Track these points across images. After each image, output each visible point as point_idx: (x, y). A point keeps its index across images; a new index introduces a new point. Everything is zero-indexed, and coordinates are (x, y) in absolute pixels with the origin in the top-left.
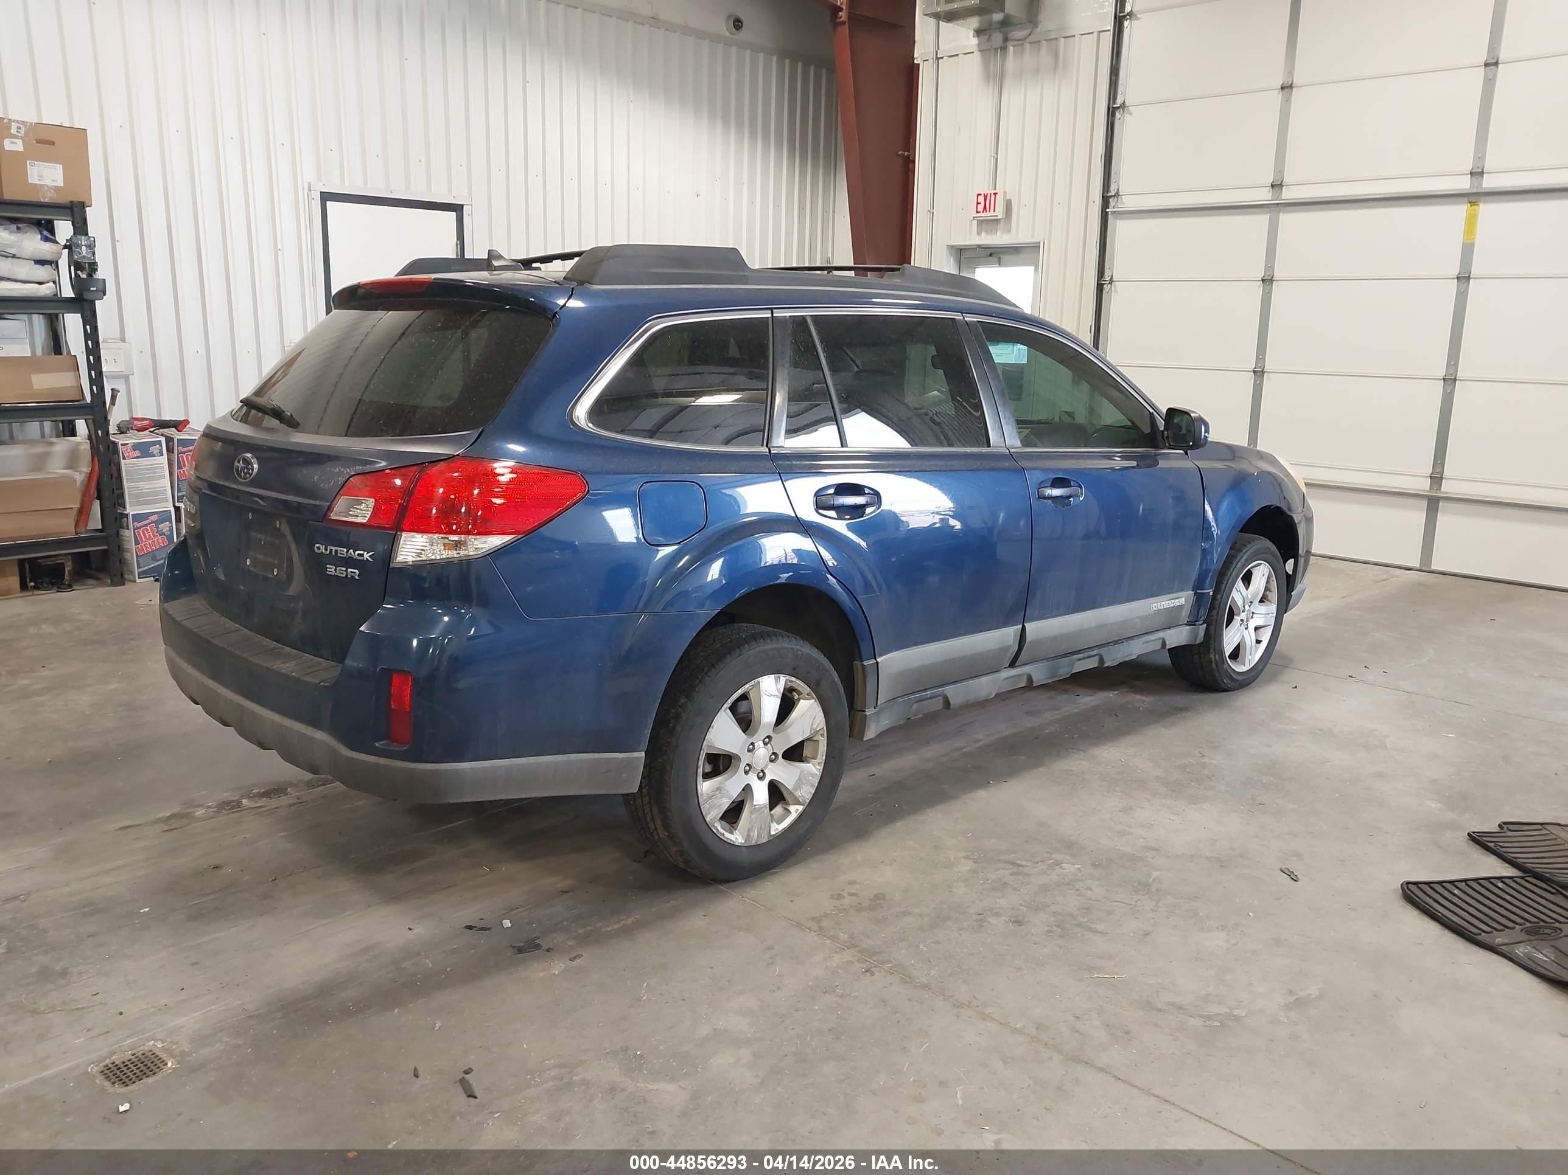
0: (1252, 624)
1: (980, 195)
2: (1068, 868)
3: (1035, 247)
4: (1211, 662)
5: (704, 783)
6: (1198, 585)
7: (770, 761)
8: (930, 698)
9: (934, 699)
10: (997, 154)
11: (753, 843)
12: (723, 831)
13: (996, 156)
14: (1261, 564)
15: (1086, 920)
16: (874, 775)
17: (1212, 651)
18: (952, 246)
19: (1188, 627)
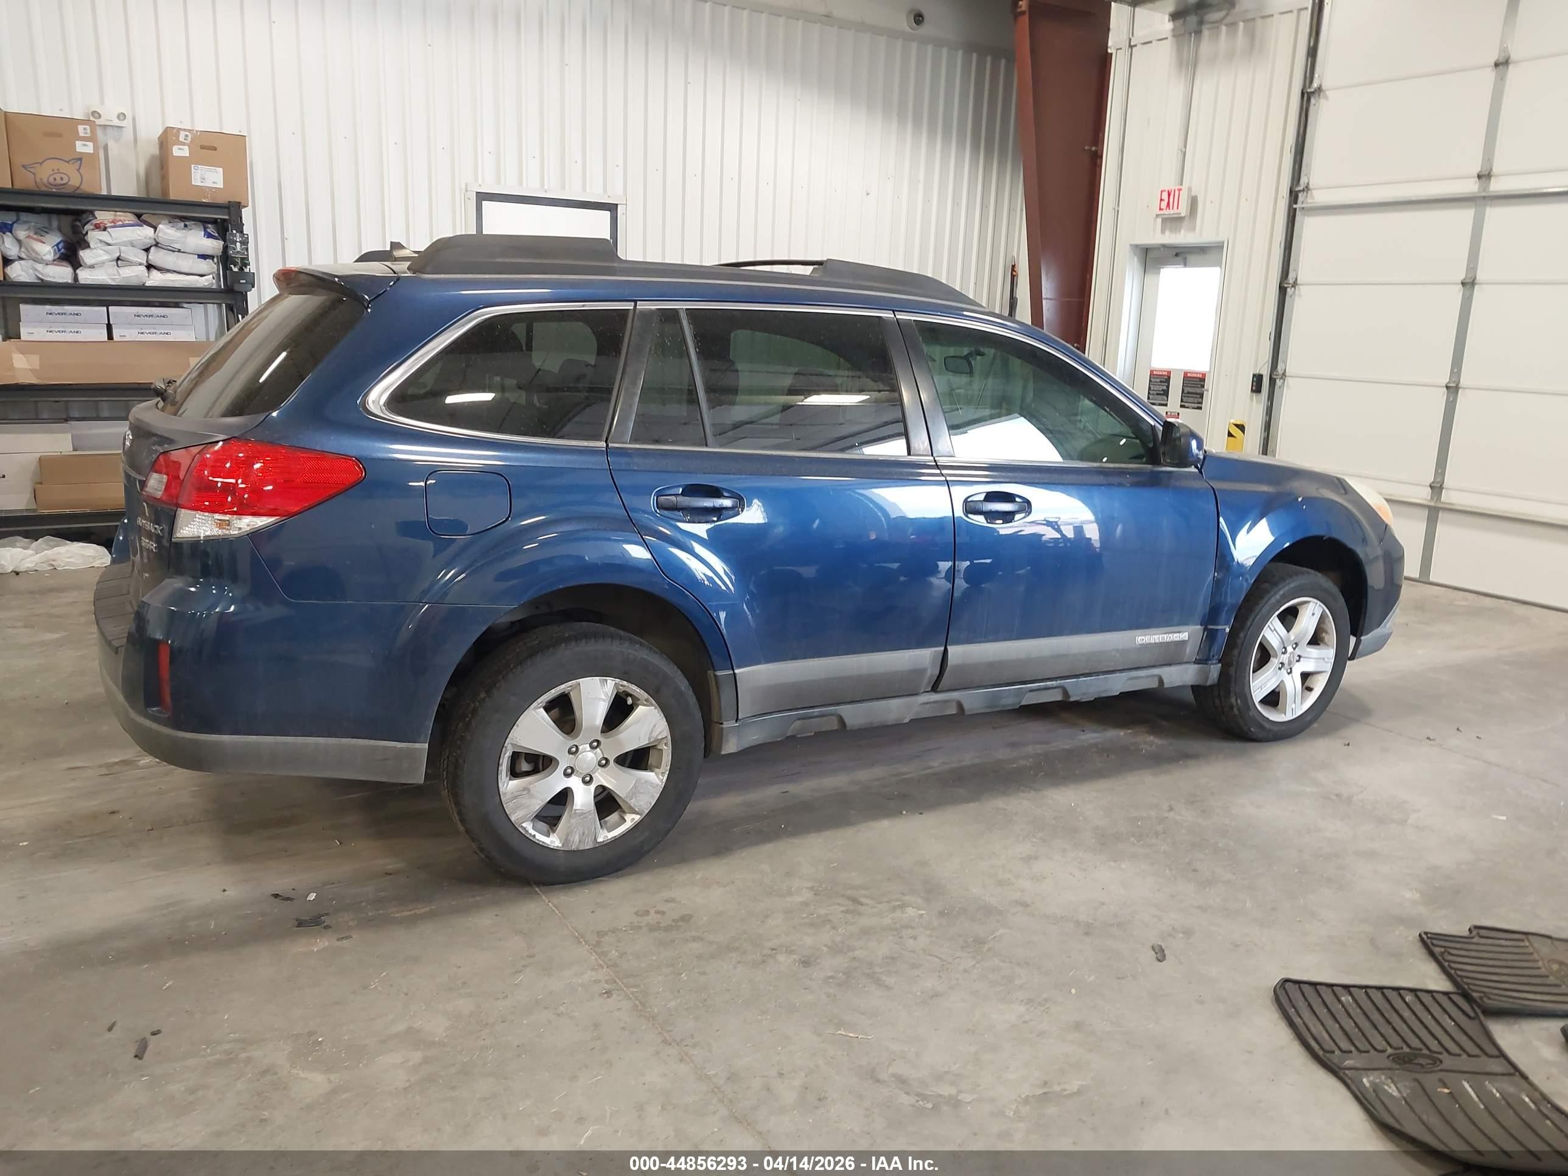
0: (1298, 669)
1: (1165, 191)
2: (911, 912)
3: (1218, 247)
4: (1232, 707)
5: (510, 782)
6: (1210, 618)
7: (599, 765)
8: (816, 717)
9: (825, 718)
10: (1185, 147)
11: (574, 848)
12: (533, 832)
13: (1184, 150)
14: (1309, 602)
15: (881, 971)
16: (787, 792)
17: (1232, 694)
18: (1136, 246)
19: (1196, 666)
